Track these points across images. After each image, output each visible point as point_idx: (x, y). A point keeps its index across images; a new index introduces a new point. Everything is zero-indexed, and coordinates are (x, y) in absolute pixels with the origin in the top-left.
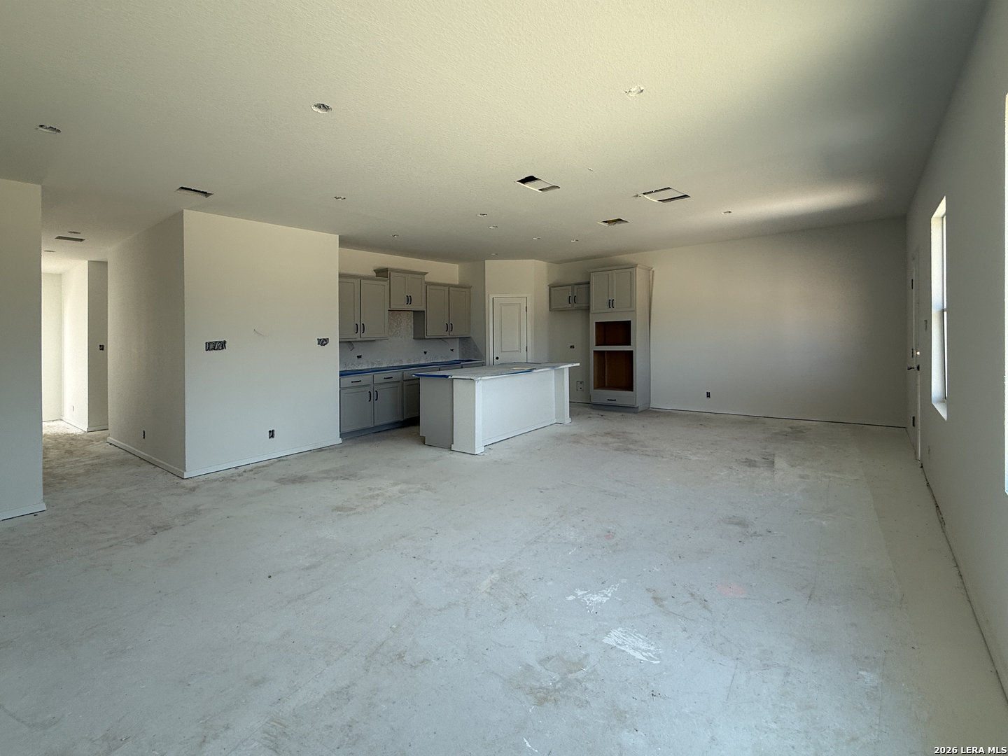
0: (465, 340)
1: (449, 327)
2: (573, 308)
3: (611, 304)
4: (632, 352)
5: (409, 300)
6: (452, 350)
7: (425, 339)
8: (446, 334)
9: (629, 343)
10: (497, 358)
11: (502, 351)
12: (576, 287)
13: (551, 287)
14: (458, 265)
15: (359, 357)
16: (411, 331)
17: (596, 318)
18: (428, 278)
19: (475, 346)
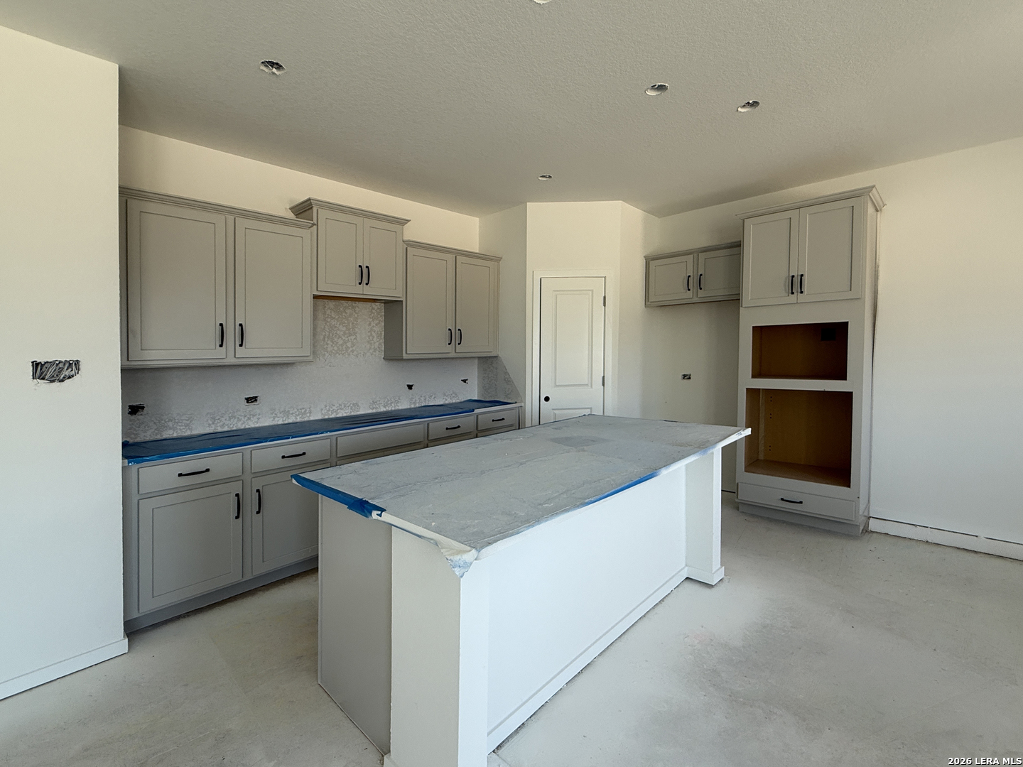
0: (488, 362)
1: (455, 336)
2: (696, 300)
3: (795, 284)
4: (850, 394)
5: (364, 275)
6: (465, 381)
7: (402, 360)
8: (449, 351)
9: (843, 376)
10: (547, 399)
11: (556, 386)
12: (702, 256)
13: (649, 260)
14: (477, 219)
15: (251, 400)
16: (379, 342)
17: (751, 318)
18: (410, 233)
19: (506, 373)
